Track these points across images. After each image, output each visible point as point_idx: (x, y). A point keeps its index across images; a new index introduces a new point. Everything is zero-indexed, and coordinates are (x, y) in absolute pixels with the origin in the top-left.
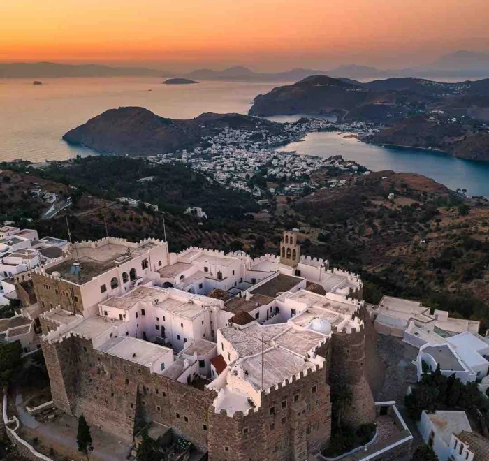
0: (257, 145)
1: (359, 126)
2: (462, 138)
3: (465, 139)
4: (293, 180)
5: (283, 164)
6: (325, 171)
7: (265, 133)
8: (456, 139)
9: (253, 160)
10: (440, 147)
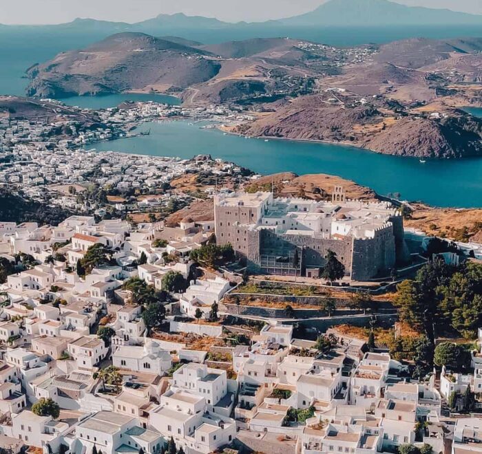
0: (63, 143)
1: (220, 111)
2: (381, 126)
3: (384, 129)
4: (146, 192)
5: (119, 169)
6: (193, 178)
7: (74, 124)
8: (372, 128)
9: (68, 166)
10: (352, 139)
